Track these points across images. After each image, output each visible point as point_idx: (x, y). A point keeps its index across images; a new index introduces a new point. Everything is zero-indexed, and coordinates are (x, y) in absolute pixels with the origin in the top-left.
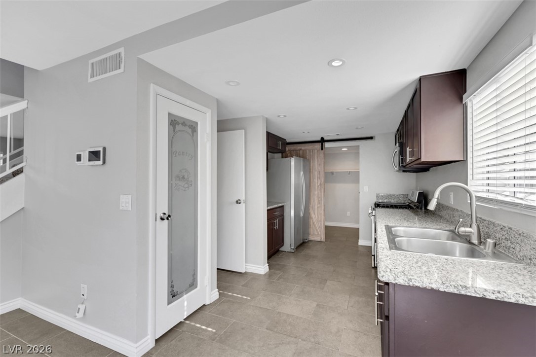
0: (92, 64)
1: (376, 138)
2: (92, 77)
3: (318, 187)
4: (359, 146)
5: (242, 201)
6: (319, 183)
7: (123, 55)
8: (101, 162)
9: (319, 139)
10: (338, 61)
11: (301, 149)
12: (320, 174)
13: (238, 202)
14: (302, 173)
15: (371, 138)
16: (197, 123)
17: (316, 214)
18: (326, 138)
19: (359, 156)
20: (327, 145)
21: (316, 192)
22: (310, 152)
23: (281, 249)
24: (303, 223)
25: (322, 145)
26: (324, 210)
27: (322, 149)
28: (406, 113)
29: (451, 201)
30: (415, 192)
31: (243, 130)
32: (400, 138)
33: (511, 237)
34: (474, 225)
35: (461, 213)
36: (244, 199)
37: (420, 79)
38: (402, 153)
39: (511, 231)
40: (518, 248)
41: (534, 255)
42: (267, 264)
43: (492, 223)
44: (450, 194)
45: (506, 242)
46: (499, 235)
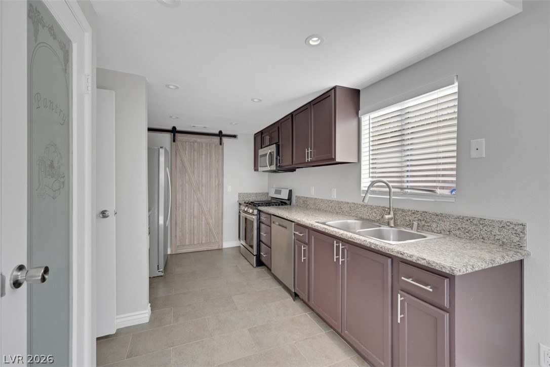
1: (238, 137)
6: (217, 182)
10: (317, 39)
13: (105, 215)
14: (168, 170)
15: (235, 136)
17: (213, 218)
25: (220, 139)
27: (221, 144)
28: (294, 116)
29: (334, 196)
30: (282, 190)
31: (114, 92)
32: (271, 140)
33: (425, 219)
34: (392, 212)
35: (353, 205)
36: (115, 209)
37: (335, 88)
38: (278, 154)
39: (426, 214)
40: (434, 225)
41: (454, 228)
42: (150, 304)
43: (400, 209)
44: (332, 190)
45: (419, 222)
46: (410, 218)
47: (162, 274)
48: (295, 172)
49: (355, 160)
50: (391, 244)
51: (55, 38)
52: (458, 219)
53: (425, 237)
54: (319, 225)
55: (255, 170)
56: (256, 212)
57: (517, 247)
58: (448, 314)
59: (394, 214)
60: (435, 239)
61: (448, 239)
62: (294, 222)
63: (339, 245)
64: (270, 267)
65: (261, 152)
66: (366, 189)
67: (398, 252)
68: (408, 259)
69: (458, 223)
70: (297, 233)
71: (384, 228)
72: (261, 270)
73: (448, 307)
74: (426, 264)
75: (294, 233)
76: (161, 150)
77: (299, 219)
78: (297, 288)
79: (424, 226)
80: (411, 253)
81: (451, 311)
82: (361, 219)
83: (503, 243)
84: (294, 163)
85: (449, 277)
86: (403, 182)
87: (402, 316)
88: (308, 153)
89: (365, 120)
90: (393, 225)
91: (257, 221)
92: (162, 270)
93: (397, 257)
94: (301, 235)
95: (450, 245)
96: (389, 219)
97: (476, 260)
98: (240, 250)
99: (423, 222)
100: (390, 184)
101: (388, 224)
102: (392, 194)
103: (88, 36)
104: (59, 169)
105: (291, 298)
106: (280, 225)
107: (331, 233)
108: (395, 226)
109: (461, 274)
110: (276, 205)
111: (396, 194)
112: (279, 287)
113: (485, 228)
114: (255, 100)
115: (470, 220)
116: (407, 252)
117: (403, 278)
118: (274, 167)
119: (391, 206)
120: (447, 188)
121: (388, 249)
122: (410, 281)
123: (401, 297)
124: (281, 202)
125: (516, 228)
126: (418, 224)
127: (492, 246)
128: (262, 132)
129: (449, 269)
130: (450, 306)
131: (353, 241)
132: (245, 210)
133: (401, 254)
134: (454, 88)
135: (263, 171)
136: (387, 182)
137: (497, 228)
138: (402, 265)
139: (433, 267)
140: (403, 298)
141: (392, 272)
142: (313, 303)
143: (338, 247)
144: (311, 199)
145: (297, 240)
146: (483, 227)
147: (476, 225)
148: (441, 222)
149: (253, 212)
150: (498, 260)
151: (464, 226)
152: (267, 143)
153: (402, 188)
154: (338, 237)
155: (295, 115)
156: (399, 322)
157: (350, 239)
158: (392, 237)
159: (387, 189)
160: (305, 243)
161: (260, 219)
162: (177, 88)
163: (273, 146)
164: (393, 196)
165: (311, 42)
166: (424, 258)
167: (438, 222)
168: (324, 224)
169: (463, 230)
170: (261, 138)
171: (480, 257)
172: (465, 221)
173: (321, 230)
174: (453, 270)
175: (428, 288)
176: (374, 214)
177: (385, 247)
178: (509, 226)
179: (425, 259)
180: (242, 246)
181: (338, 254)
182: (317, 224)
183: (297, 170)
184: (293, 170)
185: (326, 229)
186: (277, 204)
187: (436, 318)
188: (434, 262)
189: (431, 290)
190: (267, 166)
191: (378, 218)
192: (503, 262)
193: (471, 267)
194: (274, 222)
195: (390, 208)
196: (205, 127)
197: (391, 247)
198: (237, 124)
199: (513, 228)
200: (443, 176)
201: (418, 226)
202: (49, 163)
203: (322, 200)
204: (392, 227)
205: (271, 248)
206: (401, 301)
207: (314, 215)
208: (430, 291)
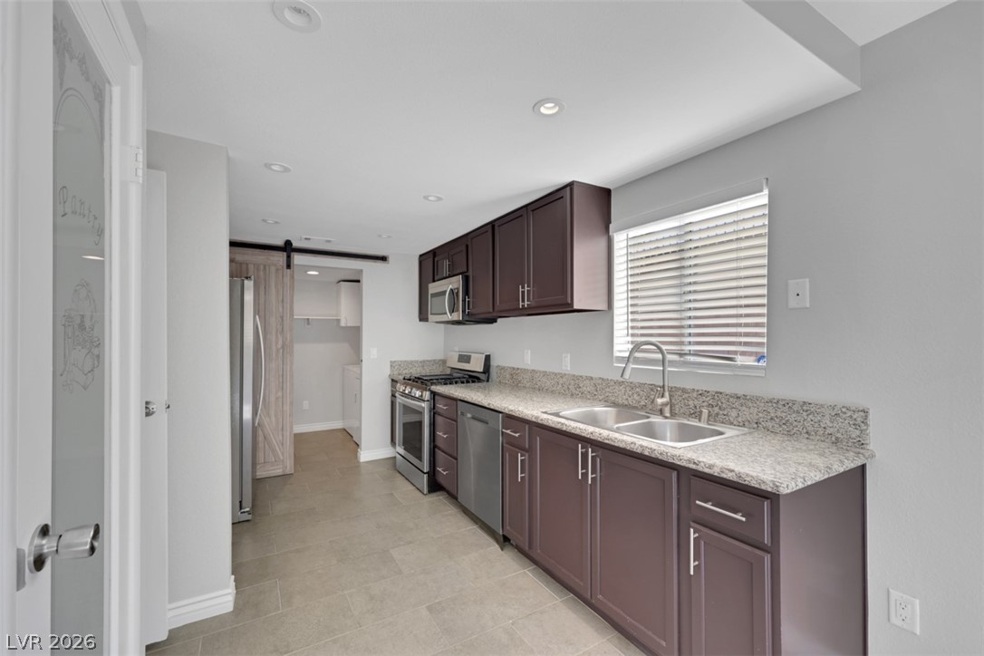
1: (392, 260)
3: (278, 350)
4: (362, 270)
5: (158, 408)
6: (280, 342)
10: (552, 105)
12: (282, 324)
13: (148, 411)
15: (384, 259)
17: (272, 413)
18: (296, 244)
20: (298, 259)
21: (273, 364)
22: (258, 270)
25: (288, 257)
27: (289, 266)
28: (496, 227)
29: (567, 366)
30: (473, 355)
31: (164, 173)
32: (452, 267)
33: (720, 403)
34: (667, 394)
35: (600, 381)
36: (166, 398)
37: (571, 185)
38: (466, 292)
39: (720, 396)
40: (734, 413)
41: (764, 418)
42: (233, 577)
43: (680, 388)
44: (564, 355)
45: (710, 409)
46: (696, 402)
47: (249, 517)
48: (495, 324)
49: (602, 306)
50: (675, 448)
51: (88, 79)
52: (770, 404)
53: (722, 433)
54: (550, 417)
55: (420, 320)
56: (427, 395)
57: (856, 445)
58: (769, 556)
59: (670, 396)
60: (738, 436)
61: (756, 434)
62: (500, 412)
63: (587, 452)
64: (455, 493)
65: (434, 288)
66: (627, 354)
67: (689, 461)
68: (707, 470)
69: (770, 410)
70: (508, 432)
71: (656, 419)
72: (438, 498)
73: (769, 545)
74: (735, 479)
75: (502, 432)
76: (246, 282)
77: (511, 407)
78: (508, 528)
79: (717, 414)
80: (711, 462)
81: (773, 550)
82: (615, 405)
83: (837, 439)
84: (496, 309)
85: (771, 497)
86: (682, 343)
87: (697, 563)
88: (523, 292)
89: (620, 240)
90: (668, 415)
91: (430, 411)
92: (248, 509)
93: (688, 468)
94: (517, 435)
95: (763, 446)
96: (663, 405)
97: (806, 469)
98: (394, 465)
99: (716, 409)
100: (664, 347)
101: (661, 412)
102: (667, 363)
103: (135, 72)
104: (93, 330)
105: (497, 546)
106: (473, 418)
107: (573, 431)
108: (672, 415)
109: (789, 491)
110: (463, 382)
111: (672, 363)
112: (474, 528)
113: (810, 416)
114: (430, 198)
115: (788, 404)
116: (704, 460)
117: (697, 502)
118: (458, 316)
119: (666, 384)
120: (750, 354)
121: (673, 456)
122: (708, 506)
123: (694, 533)
124: (470, 376)
125: (855, 417)
126: (710, 412)
127: (822, 445)
128: (434, 253)
129: (771, 485)
130: (772, 543)
131: (613, 443)
132: (407, 392)
133: (695, 463)
134: (762, 198)
135: (437, 322)
136: (659, 344)
137: (828, 416)
138: (694, 481)
139: (746, 483)
140: (697, 535)
141: (679, 493)
142: (539, 551)
143: (585, 456)
144: (525, 371)
145: (507, 443)
146: (808, 415)
147: (798, 412)
148: (744, 408)
149: (422, 396)
150: (836, 466)
151: (779, 414)
152: (446, 272)
153: (681, 355)
154: (584, 437)
155: (499, 226)
156: (692, 573)
157: (607, 442)
158: (668, 435)
159: (659, 356)
160: (523, 449)
161: (434, 408)
162: (286, 170)
163: (457, 277)
164: (669, 366)
165: (543, 110)
166: (732, 468)
167: (740, 408)
168: (557, 415)
169: (777, 420)
170: (433, 264)
171: (810, 463)
172: (780, 407)
173: (553, 426)
174: (777, 486)
175: (738, 516)
176: (635, 396)
177: (667, 453)
178: (845, 413)
179: (732, 471)
180: (398, 456)
181: (585, 466)
182: (545, 416)
183: (499, 320)
184: (492, 321)
185: (562, 424)
186: (465, 380)
187: (752, 564)
188: (747, 475)
189: (744, 519)
190: (446, 313)
191: (642, 403)
192: (842, 470)
193: (802, 480)
194: (462, 414)
195: (663, 386)
196: (329, 241)
197: (677, 452)
198: (389, 237)
199: (851, 417)
200: (747, 335)
201: (709, 416)
202: (78, 321)
203: (545, 374)
204: (666, 418)
205: (456, 459)
206: (695, 539)
207: (535, 399)
208: (741, 521)
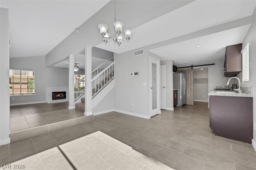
0: (135, 52)
1: (216, 64)
2: (135, 55)
3: (190, 84)
4: (208, 68)
5: (165, 87)
6: (191, 82)
7: (144, 50)
8: (138, 75)
9: (191, 66)
11: (183, 70)
12: (191, 79)
13: (164, 87)
14: (184, 79)
15: (214, 64)
16: (156, 64)
17: (190, 94)
18: (193, 65)
19: (208, 72)
20: (194, 68)
21: (190, 86)
22: (187, 71)
23: (176, 106)
24: (185, 97)
25: (192, 68)
26: (193, 93)
31: (166, 65)
34: (239, 88)
92: (181, 105)
